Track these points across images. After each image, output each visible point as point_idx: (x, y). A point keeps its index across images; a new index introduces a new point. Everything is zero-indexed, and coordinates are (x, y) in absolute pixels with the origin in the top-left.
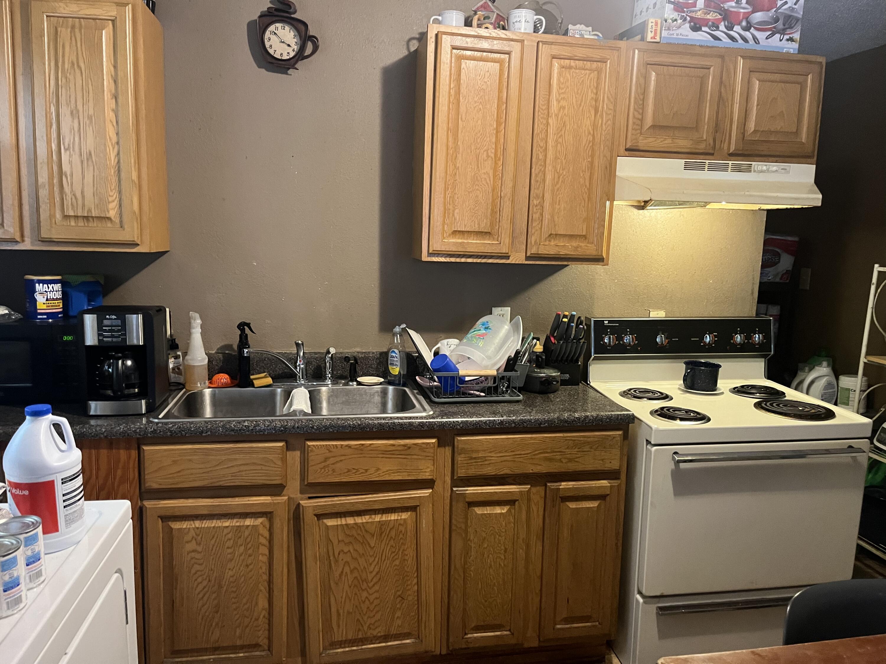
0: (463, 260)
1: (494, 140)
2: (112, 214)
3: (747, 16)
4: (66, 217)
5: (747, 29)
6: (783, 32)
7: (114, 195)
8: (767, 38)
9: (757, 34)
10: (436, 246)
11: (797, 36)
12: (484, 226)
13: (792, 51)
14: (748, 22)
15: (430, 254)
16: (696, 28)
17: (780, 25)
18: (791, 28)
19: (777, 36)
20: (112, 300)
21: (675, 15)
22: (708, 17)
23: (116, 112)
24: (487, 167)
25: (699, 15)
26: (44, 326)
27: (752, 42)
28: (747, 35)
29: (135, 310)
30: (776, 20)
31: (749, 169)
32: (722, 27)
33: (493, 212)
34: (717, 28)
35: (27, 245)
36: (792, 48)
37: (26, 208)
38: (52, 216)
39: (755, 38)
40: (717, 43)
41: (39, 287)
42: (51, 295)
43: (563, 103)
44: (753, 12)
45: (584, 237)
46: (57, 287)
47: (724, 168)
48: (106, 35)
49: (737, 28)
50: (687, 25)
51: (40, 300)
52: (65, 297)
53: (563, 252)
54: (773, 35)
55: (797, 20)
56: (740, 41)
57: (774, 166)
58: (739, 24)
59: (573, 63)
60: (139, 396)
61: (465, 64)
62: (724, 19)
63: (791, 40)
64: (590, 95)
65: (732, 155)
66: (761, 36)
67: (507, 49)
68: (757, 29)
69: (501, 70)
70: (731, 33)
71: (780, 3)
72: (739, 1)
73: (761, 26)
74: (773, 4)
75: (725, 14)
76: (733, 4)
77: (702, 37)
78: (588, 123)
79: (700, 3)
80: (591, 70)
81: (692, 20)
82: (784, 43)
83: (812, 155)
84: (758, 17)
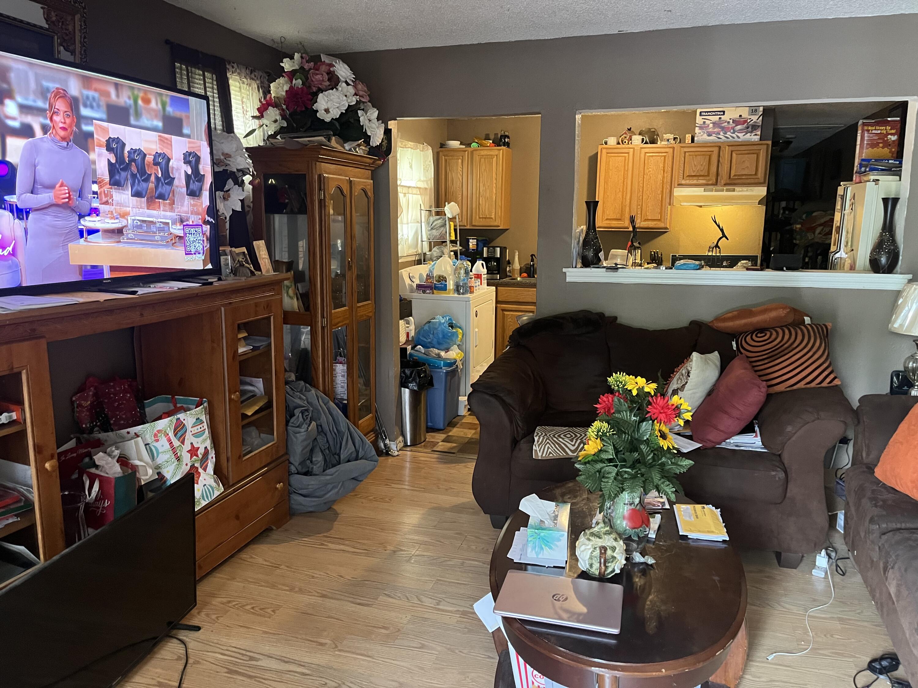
0: (610, 230)
1: (622, 185)
2: (493, 216)
3: (733, 128)
4: (480, 218)
5: (734, 133)
6: (751, 132)
7: (494, 211)
8: (744, 135)
9: (739, 135)
10: (599, 225)
11: (759, 133)
12: (618, 216)
13: (757, 140)
14: (734, 130)
16: (709, 135)
17: (750, 129)
18: (756, 130)
19: (749, 134)
20: (491, 245)
21: (700, 131)
22: (715, 130)
23: (496, 184)
24: (620, 195)
25: (710, 130)
26: (471, 252)
27: (736, 138)
28: (734, 135)
29: (498, 247)
30: (748, 128)
31: (734, 190)
32: (722, 133)
33: (622, 211)
34: (719, 134)
35: (468, 227)
36: (757, 138)
37: (469, 215)
38: (476, 218)
39: (738, 137)
40: (720, 140)
41: (471, 241)
42: (474, 243)
43: (650, 169)
44: (736, 126)
45: (659, 220)
46: (475, 240)
47: (723, 191)
48: (495, 159)
49: (729, 133)
50: (705, 135)
51: (471, 244)
52: (477, 245)
53: (651, 226)
54: (747, 133)
55: (759, 126)
56: (731, 138)
57: (746, 189)
58: (730, 131)
59: (654, 154)
60: (497, 274)
61: (612, 159)
62: (722, 131)
63: (756, 135)
64: (662, 165)
65: (725, 185)
66: (741, 135)
67: (627, 151)
68: (738, 133)
69: (625, 160)
70: (726, 135)
71: (749, 121)
72: (729, 122)
73: (740, 131)
74: (745, 121)
75: (723, 128)
76: (726, 124)
77: (713, 138)
78: (660, 177)
79: (711, 125)
80: (661, 156)
81: (707, 132)
82: (752, 137)
83: (764, 183)
84: (739, 127)
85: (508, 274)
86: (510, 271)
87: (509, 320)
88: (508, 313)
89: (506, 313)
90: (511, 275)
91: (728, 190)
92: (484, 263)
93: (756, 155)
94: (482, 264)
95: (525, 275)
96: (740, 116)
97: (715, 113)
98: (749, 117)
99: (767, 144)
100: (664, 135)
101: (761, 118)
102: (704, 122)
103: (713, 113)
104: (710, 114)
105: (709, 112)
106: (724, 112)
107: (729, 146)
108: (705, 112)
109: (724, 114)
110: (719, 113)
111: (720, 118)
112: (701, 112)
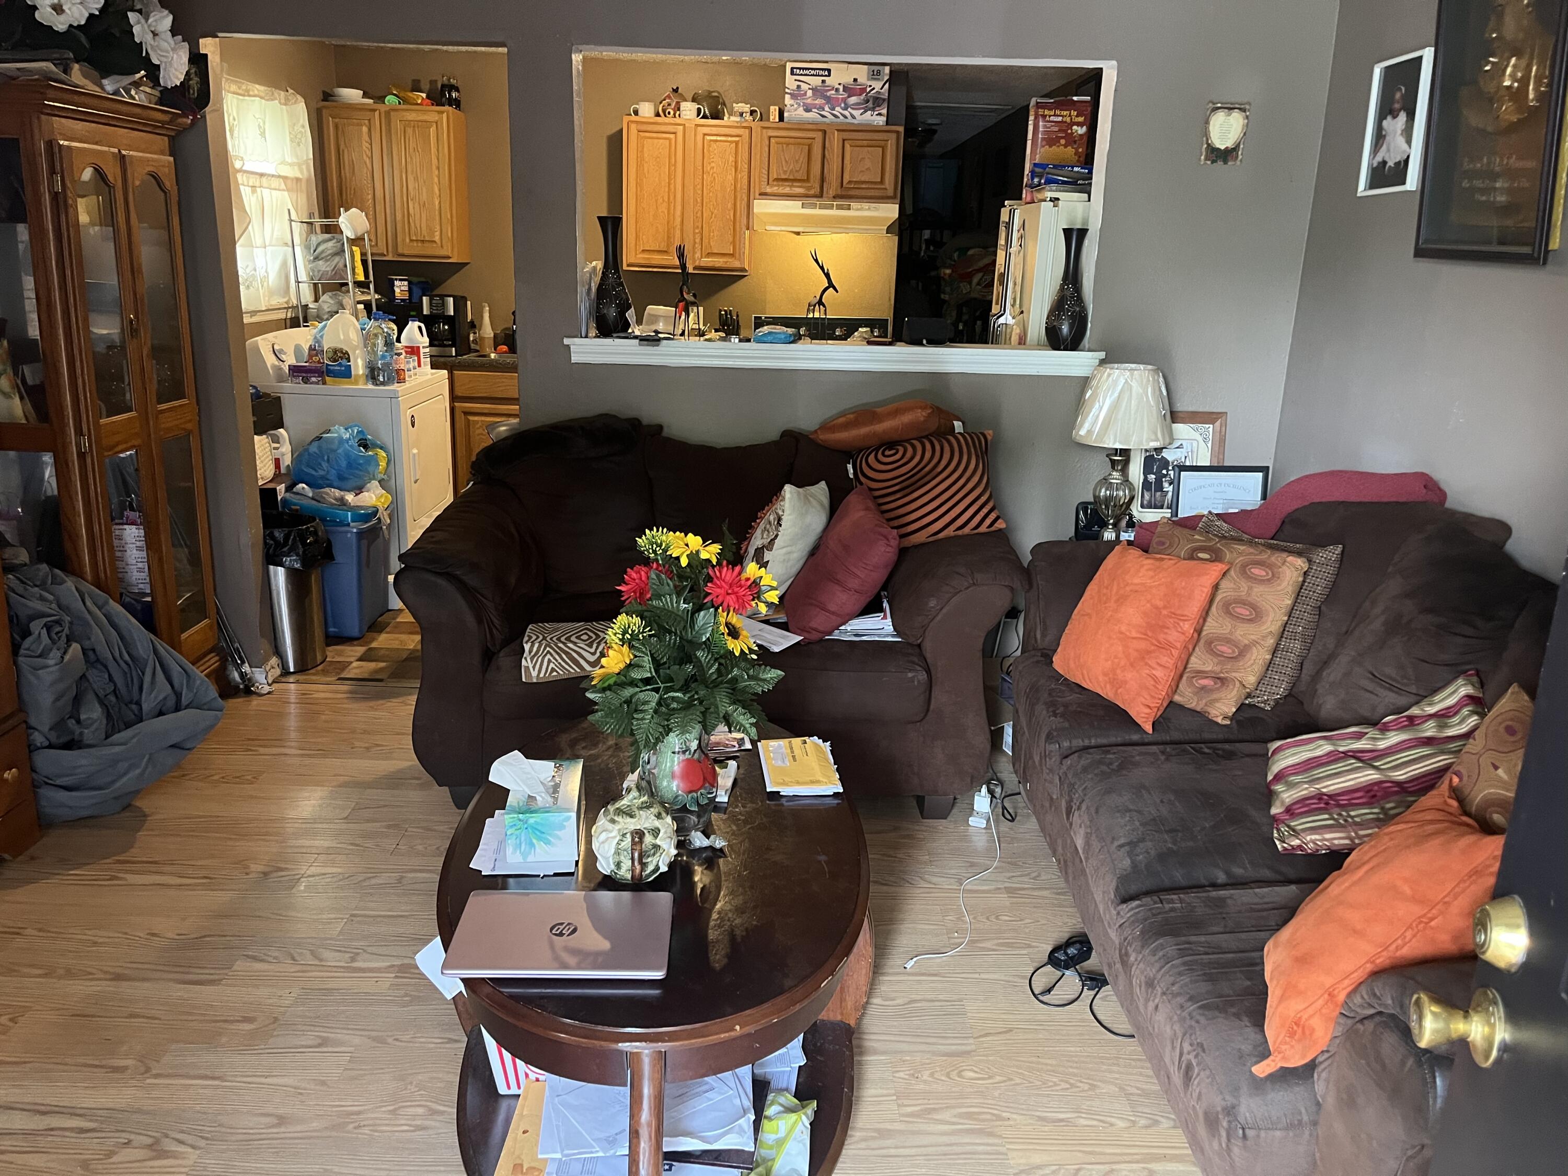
0: (651, 269)
1: (667, 190)
2: (437, 238)
3: (844, 100)
4: (411, 240)
5: (846, 109)
6: (873, 109)
7: (438, 227)
8: (862, 114)
9: (854, 112)
10: (632, 260)
11: (884, 111)
12: (663, 247)
13: (881, 123)
14: (845, 104)
15: (628, 265)
16: (808, 110)
17: (870, 104)
18: (879, 106)
19: (869, 112)
20: (436, 292)
21: (792, 102)
22: (816, 102)
23: (439, 177)
24: (663, 208)
25: (809, 101)
26: (398, 305)
27: (849, 117)
28: (846, 113)
29: (450, 296)
30: (867, 101)
31: (849, 208)
32: (827, 108)
33: (669, 237)
34: (824, 110)
35: (390, 258)
36: (881, 120)
37: (389, 234)
38: (404, 240)
39: (852, 116)
40: (824, 119)
41: (397, 283)
42: (403, 288)
43: (713, 165)
44: (849, 97)
45: (732, 255)
46: (406, 283)
47: (831, 207)
48: (433, 130)
49: (838, 109)
50: (801, 108)
51: (397, 290)
52: (410, 290)
53: (717, 265)
54: (865, 112)
55: (884, 100)
56: (841, 117)
57: (866, 205)
58: (839, 105)
59: (719, 138)
60: (451, 346)
61: (646, 142)
62: (827, 103)
63: (880, 114)
64: (732, 159)
65: (835, 197)
66: (856, 113)
67: (673, 130)
68: (853, 109)
69: (670, 144)
70: (833, 112)
71: (868, 89)
72: (837, 90)
73: (856, 106)
74: (863, 90)
75: (828, 100)
76: (833, 92)
77: (813, 115)
78: (730, 178)
79: (810, 93)
80: (731, 142)
81: (804, 104)
82: (875, 117)
83: (894, 197)
84: (853, 100)
85: (473, 346)
86: (475, 341)
87: (478, 432)
88: (476, 418)
89: (471, 418)
90: (478, 348)
91: (840, 207)
92: (422, 325)
93: (881, 149)
94: (420, 328)
95: (505, 348)
96: (855, 80)
97: (816, 73)
98: (869, 83)
99: (898, 132)
100: (735, 105)
101: (887, 86)
102: (799, 87)
103: (812, 72)
104: (807, 72)
105: (806, 69)
106: (829, 71)
107: (838, 130)
108: (800, 69)
109: (829, 75)
110: (821, 72)
111: (823, 81)
112: (792, 69)
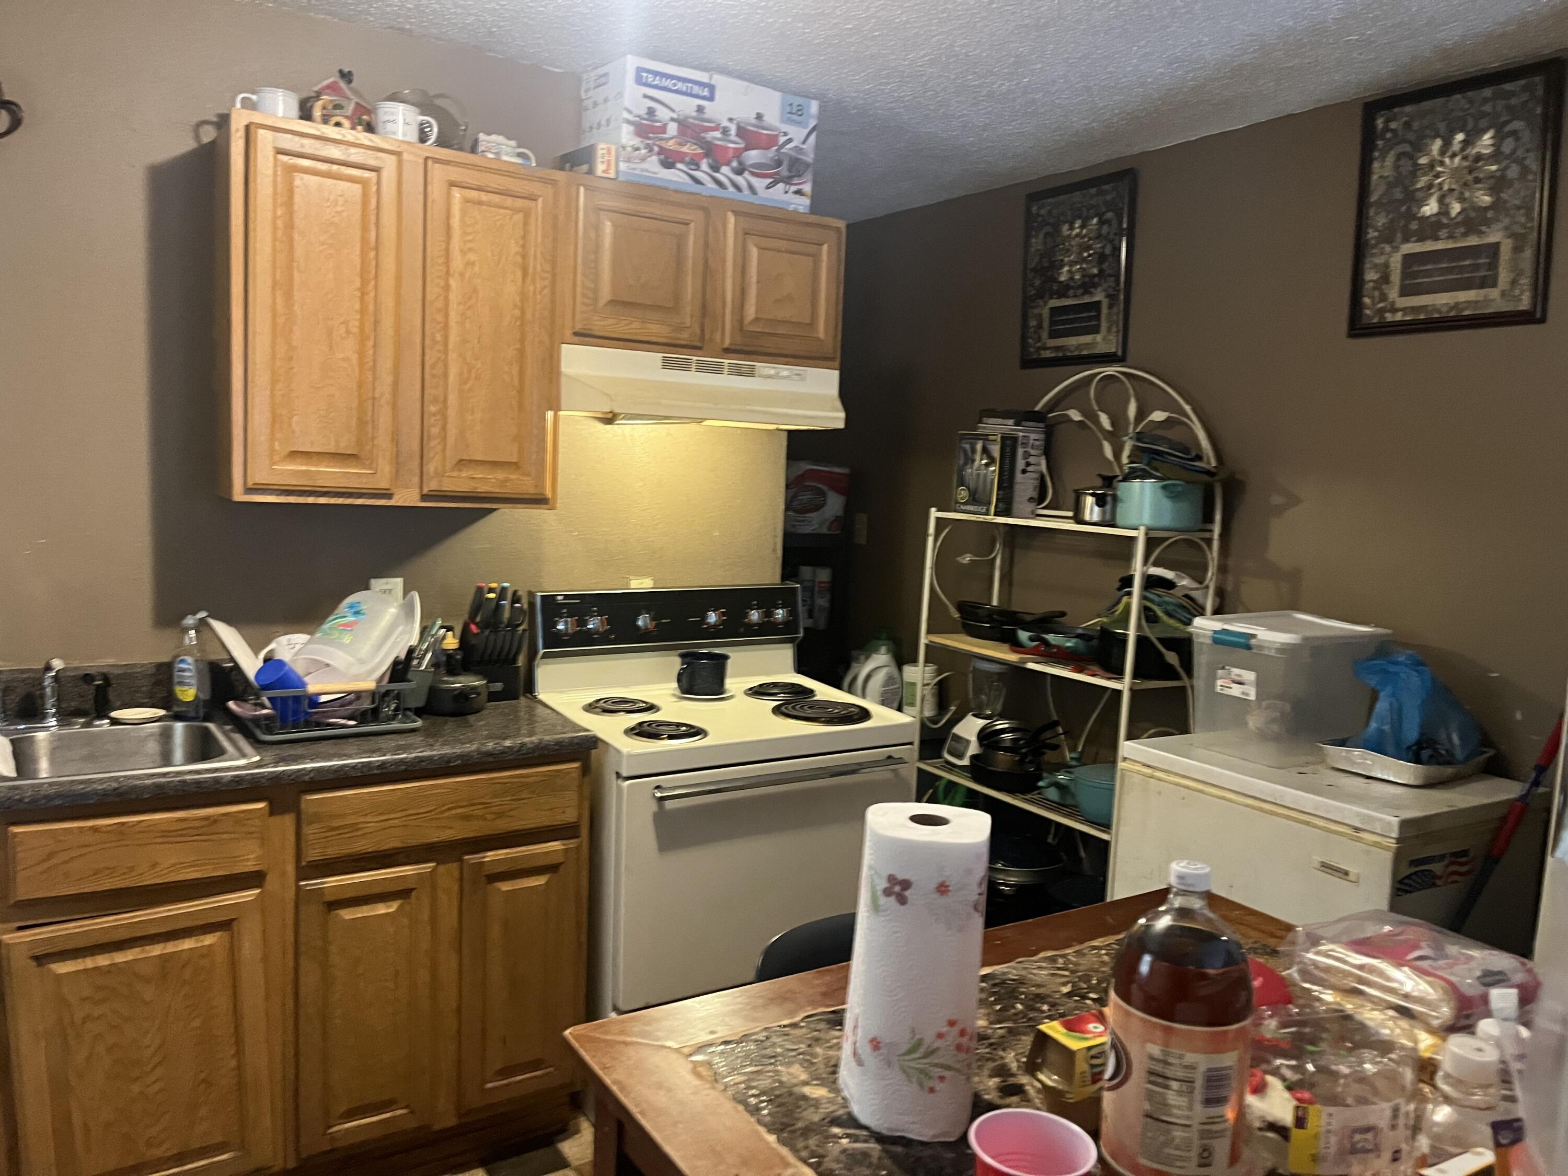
0: (311, 500)
1: (357, 306)
3: (738, 153)
5: (739, 172)
6: (787, 181)
8: (768, 188)
9: (755, 181)
10: (260, 476)
11: (807, 188)
12: (346, 445)
13: (801, 209)
14: (740, 163)
15: (249, 490)
16: (668, 164)
17: (784, 170)
18: (799, 176)
19: (781, 186)
21: (637, 141)
22: (685, 149)
24: (348, 349)
25: (671, 145)
27: (746, 192)
28: (739, 180)
30: (779, 163)
31: (751, 373)
32: (704, 165)
33: (362, 422)
34: (698, 168)
36: (802, 204)
39: (751, 189)
40: (697, 188)
43: (472, 257)
44: (747, 149)
45: (515, 466)
47: (718, 370)
49: (725, 169)
50: (655, 158)
53: (482, 488)
54: (775, 183)
55: (807, 165)
57: (785, 370)
58: (728, 164)
59: (484, 197)
61: (300, 180)
62: (707, 155)
63: (799, 192)
64: (514, 248)
65: (728, 352)
66: (760, 184)
67: (372, 162)
68: (753, 174)
69: (365, 196)
70: (717, 175)
71: (782, 139)
72: (725, 131)
73: (759, 171)
74: (771, 141)
75: (710, 150)
76: (717, 134)
77: (676, 176)
78: (511, 290)
79: (673, 128)
80: (515, 210)
81: (662, 151)
82: (791, 197)
83: (832, 359)
84: (753, 156)
91: (737, 370)
93: (808, 258)
96: (759, 117)
98: (785, 128)
99: (838, 229)
101: (813, 138)
102: (651, 112)
111: (700, 109)
